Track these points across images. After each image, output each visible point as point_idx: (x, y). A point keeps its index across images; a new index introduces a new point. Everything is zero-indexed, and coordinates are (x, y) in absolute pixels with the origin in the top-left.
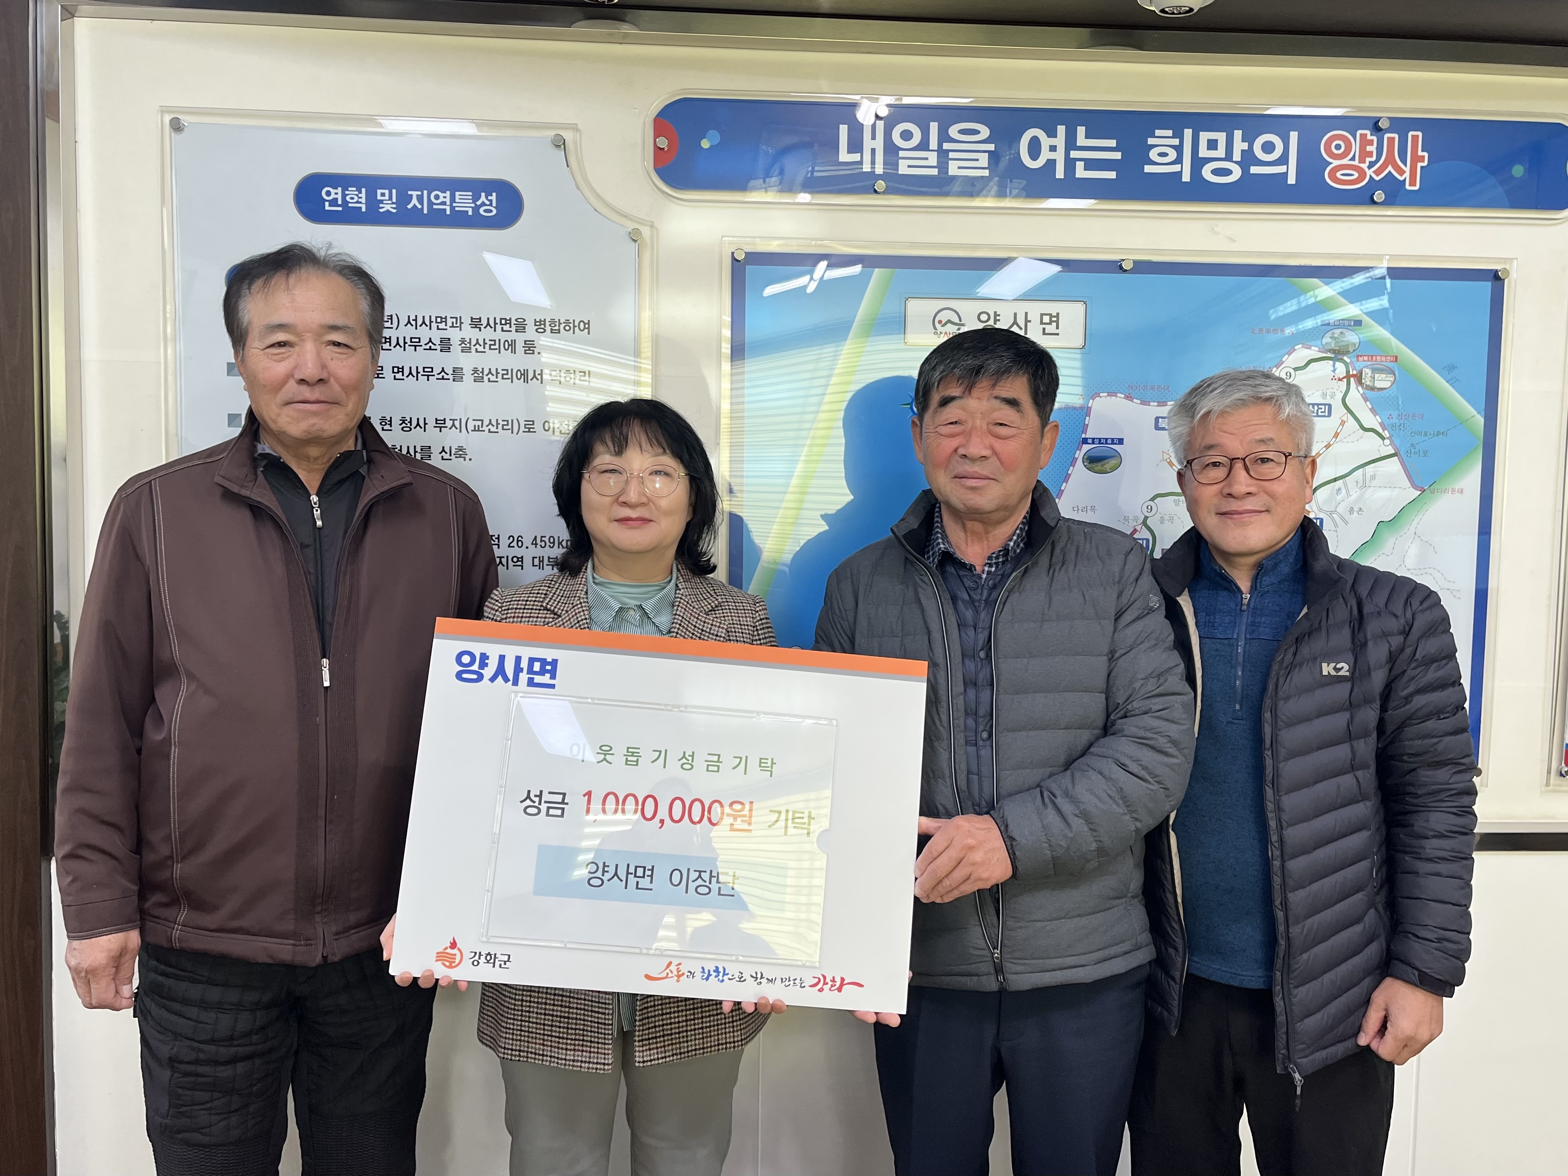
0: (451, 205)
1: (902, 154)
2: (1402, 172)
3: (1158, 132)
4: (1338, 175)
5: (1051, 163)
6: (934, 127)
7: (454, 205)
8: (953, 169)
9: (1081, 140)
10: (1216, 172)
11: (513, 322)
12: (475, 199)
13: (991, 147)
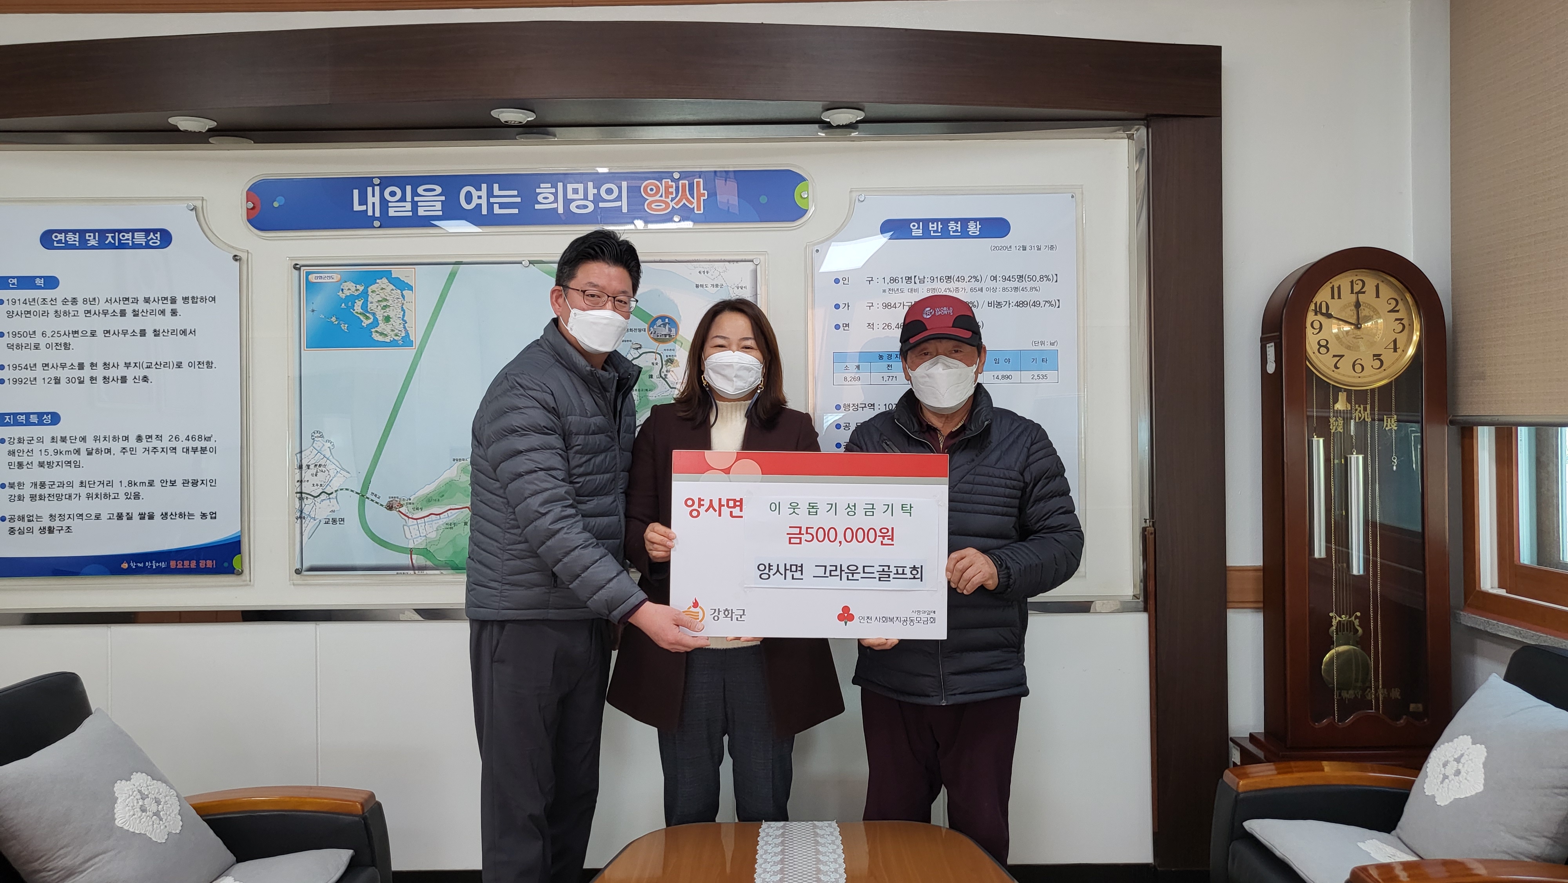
0: (132, 240)
1: (390, 204)
2: (692, 203)
3: (542, 185)
4: (653, 206)
5: (479, 206)
6: (409, 188)
7: (134, 240)
8: (421, 212)
9: (496, 191)
10: (578, 207)
12: (146, 238)
13: (443, 198)
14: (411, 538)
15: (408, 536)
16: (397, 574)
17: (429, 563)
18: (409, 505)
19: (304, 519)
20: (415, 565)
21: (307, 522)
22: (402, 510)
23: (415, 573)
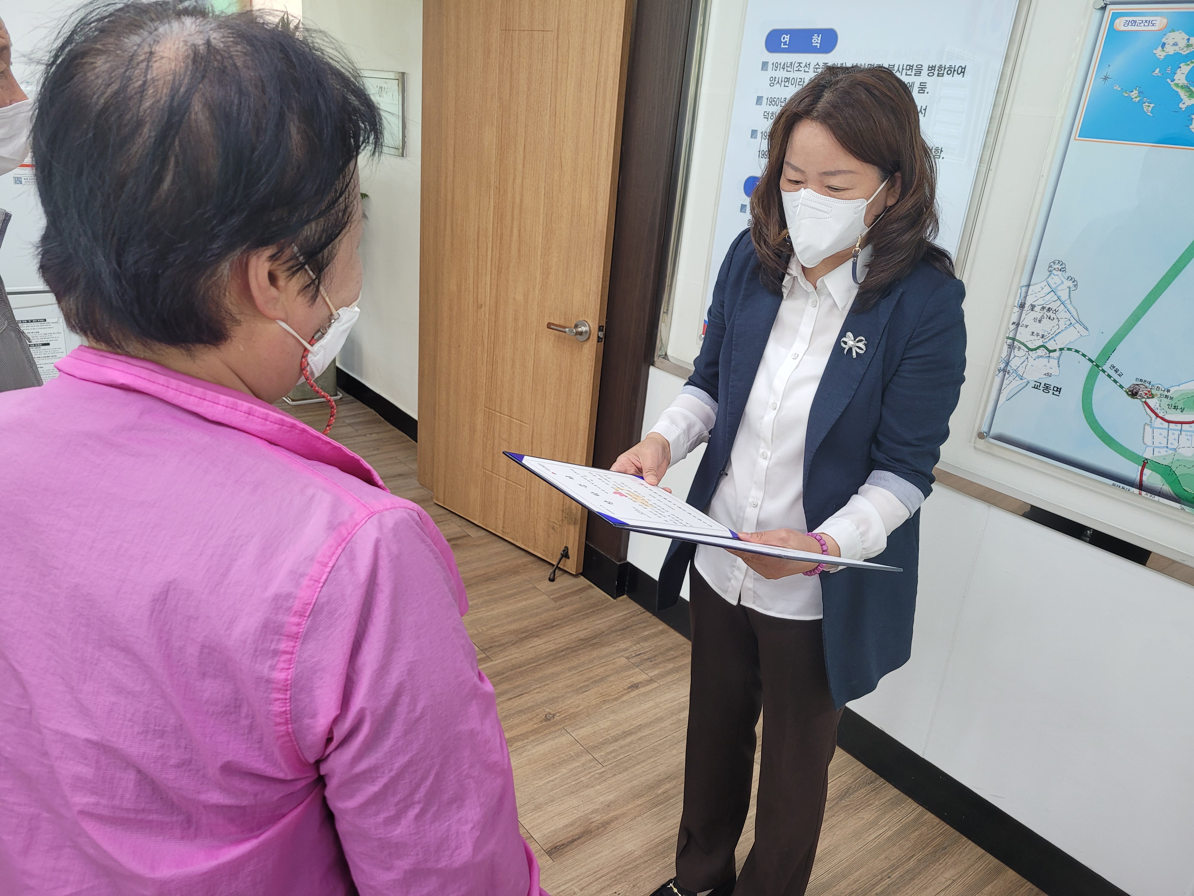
11: (915, 67)
14: (1151, 444)
15: (1148, 440)
16: (1114, 485)
17: (1167, 488)
18: (1164, 399)
19: (1008, 373)
20: (1143, 483)
21: (1011, 378)
22: (1151, 402)
23: (1140, 494)
